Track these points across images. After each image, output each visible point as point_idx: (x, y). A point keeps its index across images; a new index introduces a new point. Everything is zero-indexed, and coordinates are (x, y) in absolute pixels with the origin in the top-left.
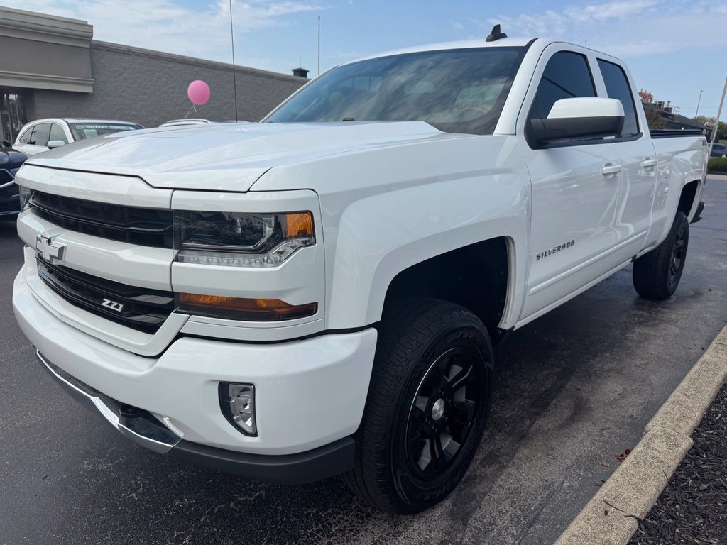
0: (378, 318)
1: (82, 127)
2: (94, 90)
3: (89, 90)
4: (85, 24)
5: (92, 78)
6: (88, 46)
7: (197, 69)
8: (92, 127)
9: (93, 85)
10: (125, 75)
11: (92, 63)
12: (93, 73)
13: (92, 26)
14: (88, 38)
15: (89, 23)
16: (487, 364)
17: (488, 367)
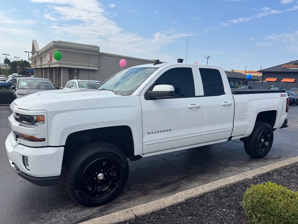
0: (64, 144)
1: (82, 83)
2: (98, 69)
3: (97, 69)
4: (97, 47)
5: (98, 65)
6: (98, 54)
7: (134, 61)
8: (85, 83)
9: (98, 67)
10: (109, 64)
11: (98, 60)
12: (99, 63)
13: (99, 48)
14: (98, 52)
15: (99, 47)
16: (122, 165)
17: (122, 166)
